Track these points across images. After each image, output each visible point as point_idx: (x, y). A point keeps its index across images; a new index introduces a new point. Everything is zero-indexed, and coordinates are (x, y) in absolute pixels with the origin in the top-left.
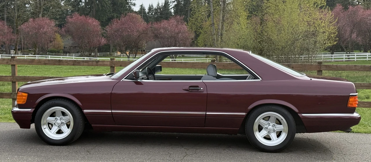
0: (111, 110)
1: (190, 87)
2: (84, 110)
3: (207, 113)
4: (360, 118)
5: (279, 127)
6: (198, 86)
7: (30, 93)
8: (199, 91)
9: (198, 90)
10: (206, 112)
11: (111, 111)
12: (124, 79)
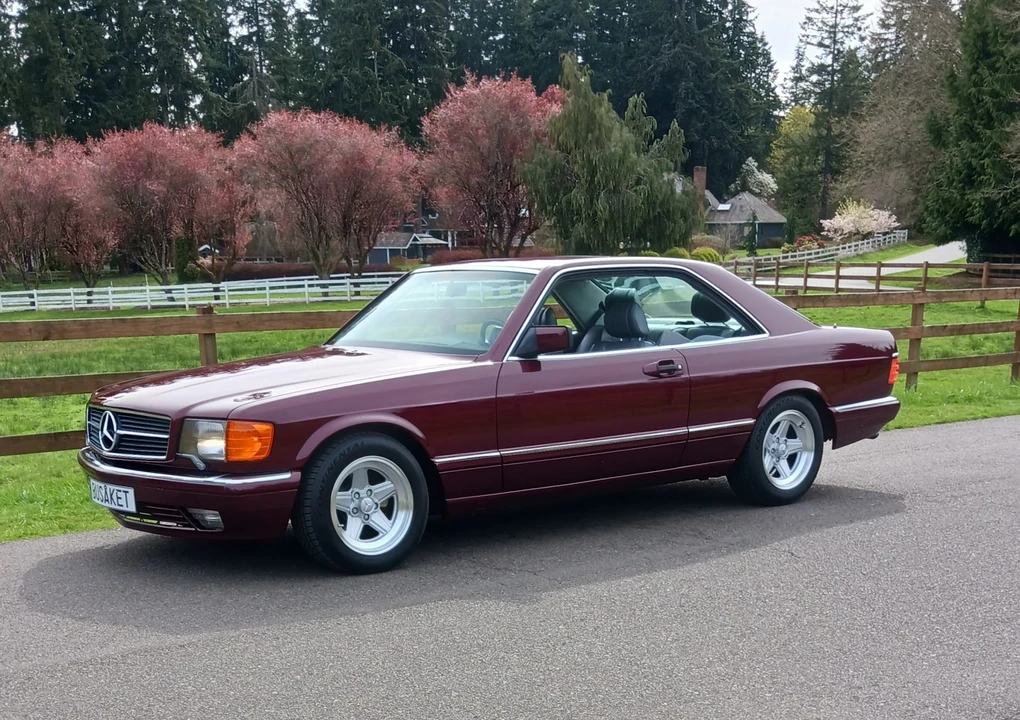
0: (497, 447)
1: (661, 363)
2: (433, 457)
3: (691, 430)
5: (794, 444)
6: (672, 362)
7: (279, 422)
8: (676, 373)
9: (675, 370)
10: (687, 425)
11: (498, 454)
12: (509, 356)
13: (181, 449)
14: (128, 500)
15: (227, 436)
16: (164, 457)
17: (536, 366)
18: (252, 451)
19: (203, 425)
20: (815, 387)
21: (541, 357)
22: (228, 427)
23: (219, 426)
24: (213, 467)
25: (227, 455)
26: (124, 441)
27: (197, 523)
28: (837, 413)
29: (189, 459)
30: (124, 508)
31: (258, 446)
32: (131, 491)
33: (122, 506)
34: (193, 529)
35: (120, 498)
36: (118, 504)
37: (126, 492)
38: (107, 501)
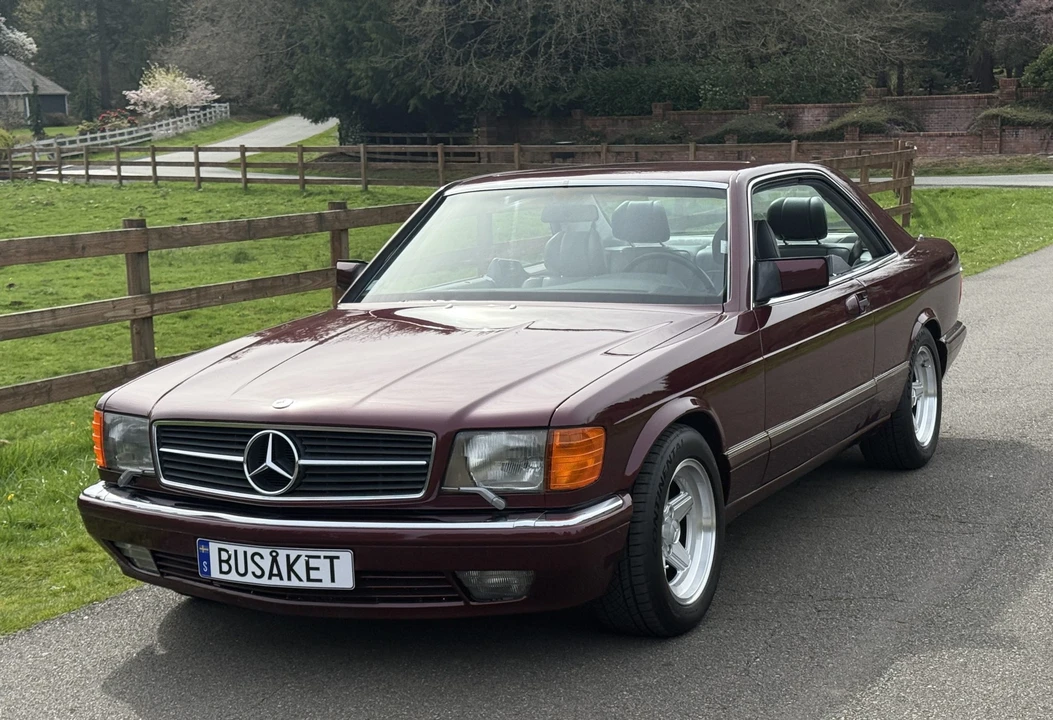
0: (764, 427)
1: (858, 298)
2: (727, 450)
10: (873, 376)
11: (767, 436)
12: (753, 302)
14: (334, 571)
22: (551, 438)
23: (530, 439)
24: (518, 504)
25: (544, 481)
26: (310, 476)
27: (466, 593)
29: (477, 496)
30: (327, 584)
32: (345, 554)
33: (320, 581)
34: (461, 603)
35: (318, 569)
36: (309, 579)
37: (332, 559)
38: (279, 575)
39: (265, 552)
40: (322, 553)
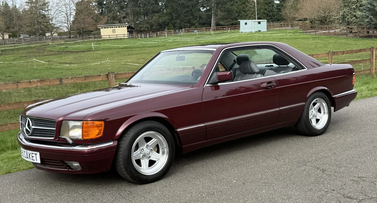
0: (203, 122)
1: (268, 83)
2: (177, 129)
3: (280, 109)
4: (356, 93)
7: (107, 120)
8: (273, 87)
9: (273, 85)
10: (279, 107)
11: (204, 125)
12: (207, 84)
13: (61, 135)
14: (36, 158)
15: (83, 128)
16: (53, 138)
17: (217, 88)
18: (94, 133)
19: (72, 124)
20: (326, 88)
21: (219, 84)
22: (83, 124)
23: (79, 124)
24: (76, 142)
25: (83, 136)
26: (35, 131)
27: (70, 167)
28: (335, 97)
29: (65, 139)
30: (35, 161)
31: (97, 131)
32: (38, 154)
33: (34, 160)
34: (67, 170)
35: (33, 157)
36: (33, 160)
37: (36, 154)
38: (28, 158)
39: (26, 151)
40: (34, 152)
